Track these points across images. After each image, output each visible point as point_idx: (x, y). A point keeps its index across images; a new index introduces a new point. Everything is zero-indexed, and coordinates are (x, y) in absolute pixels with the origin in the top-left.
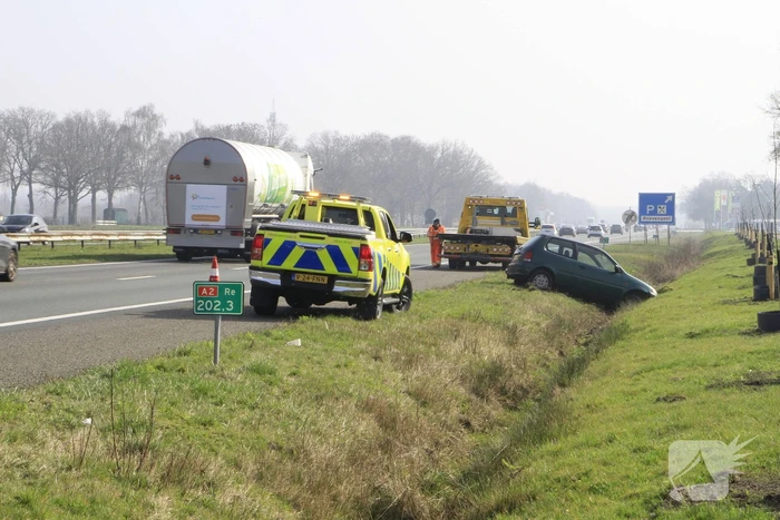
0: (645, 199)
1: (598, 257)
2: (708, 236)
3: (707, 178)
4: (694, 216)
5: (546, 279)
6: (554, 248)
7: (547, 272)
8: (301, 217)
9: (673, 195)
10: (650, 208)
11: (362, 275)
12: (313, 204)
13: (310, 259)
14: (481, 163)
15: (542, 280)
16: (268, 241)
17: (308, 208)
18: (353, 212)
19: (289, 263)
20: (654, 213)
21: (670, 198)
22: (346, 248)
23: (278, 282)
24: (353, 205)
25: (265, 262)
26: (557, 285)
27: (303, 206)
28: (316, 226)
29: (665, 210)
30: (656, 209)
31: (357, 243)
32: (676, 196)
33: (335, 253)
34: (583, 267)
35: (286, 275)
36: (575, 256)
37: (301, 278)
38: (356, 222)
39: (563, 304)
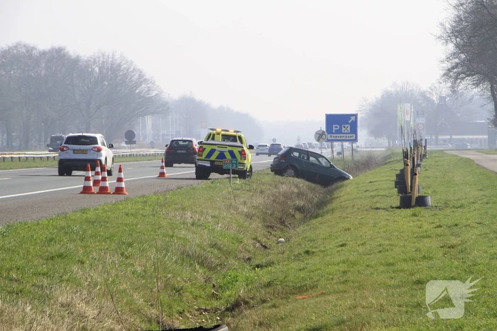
0: (332, 120)
1: (320, 159)
2: (389, 153)
3: (389, 89)
4: (376, 132)
5: (293, 171)
6: (296, 154)
7: (293, 167)
8: (213, 139)
9: (356, 115)
10: (335, 127)
11: (242, 161)
12: (218, 134)
13: (222, 155)
14: (141, 76)
15: (291, 171)
16: (205, 149)
17: (216, 135)
18: (235, 137)
19: (213, 158)
20: (339, 132)
21: (353, 118)
22: (236, 151)
23: (209, 165)
24: (235, 134)
25: (203, 157)
26: (298, 174)
27: (214, 135)
28: (220, 143)
29: (349, 129)
30: (341, 128)
31: (240, 149)
32: (359, 117)
33: (231, 153)
34: (313, 164)
35: (212, 162)
36: (308, 159)
37: (218, 163)
38: (236, 141)
39: (302, 183)
